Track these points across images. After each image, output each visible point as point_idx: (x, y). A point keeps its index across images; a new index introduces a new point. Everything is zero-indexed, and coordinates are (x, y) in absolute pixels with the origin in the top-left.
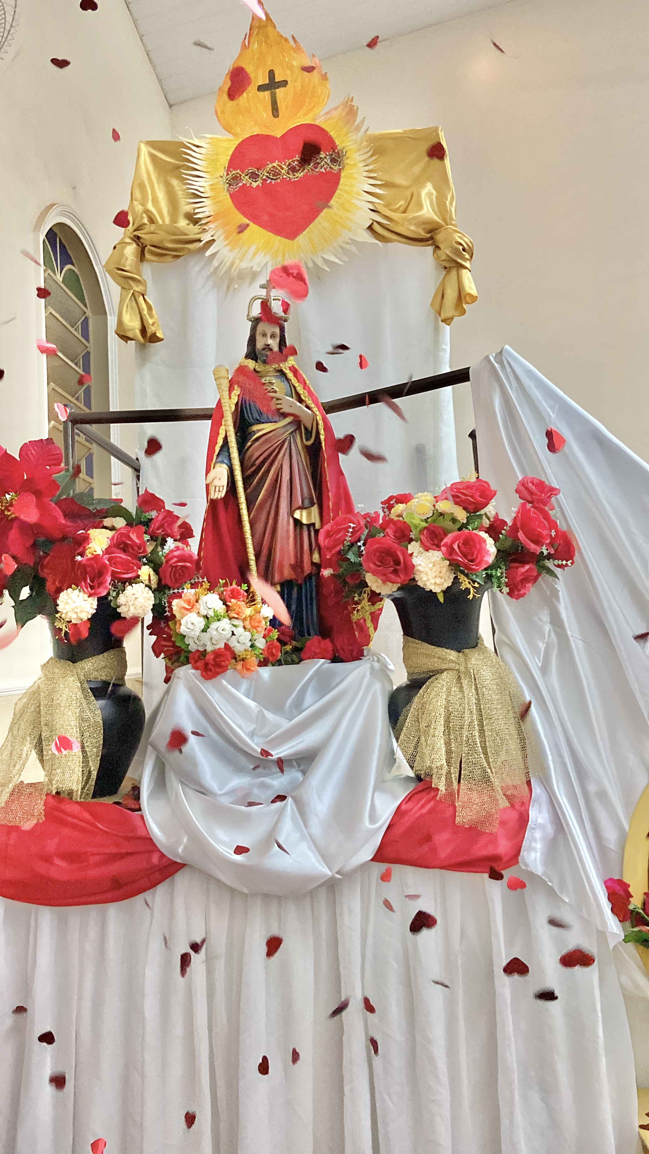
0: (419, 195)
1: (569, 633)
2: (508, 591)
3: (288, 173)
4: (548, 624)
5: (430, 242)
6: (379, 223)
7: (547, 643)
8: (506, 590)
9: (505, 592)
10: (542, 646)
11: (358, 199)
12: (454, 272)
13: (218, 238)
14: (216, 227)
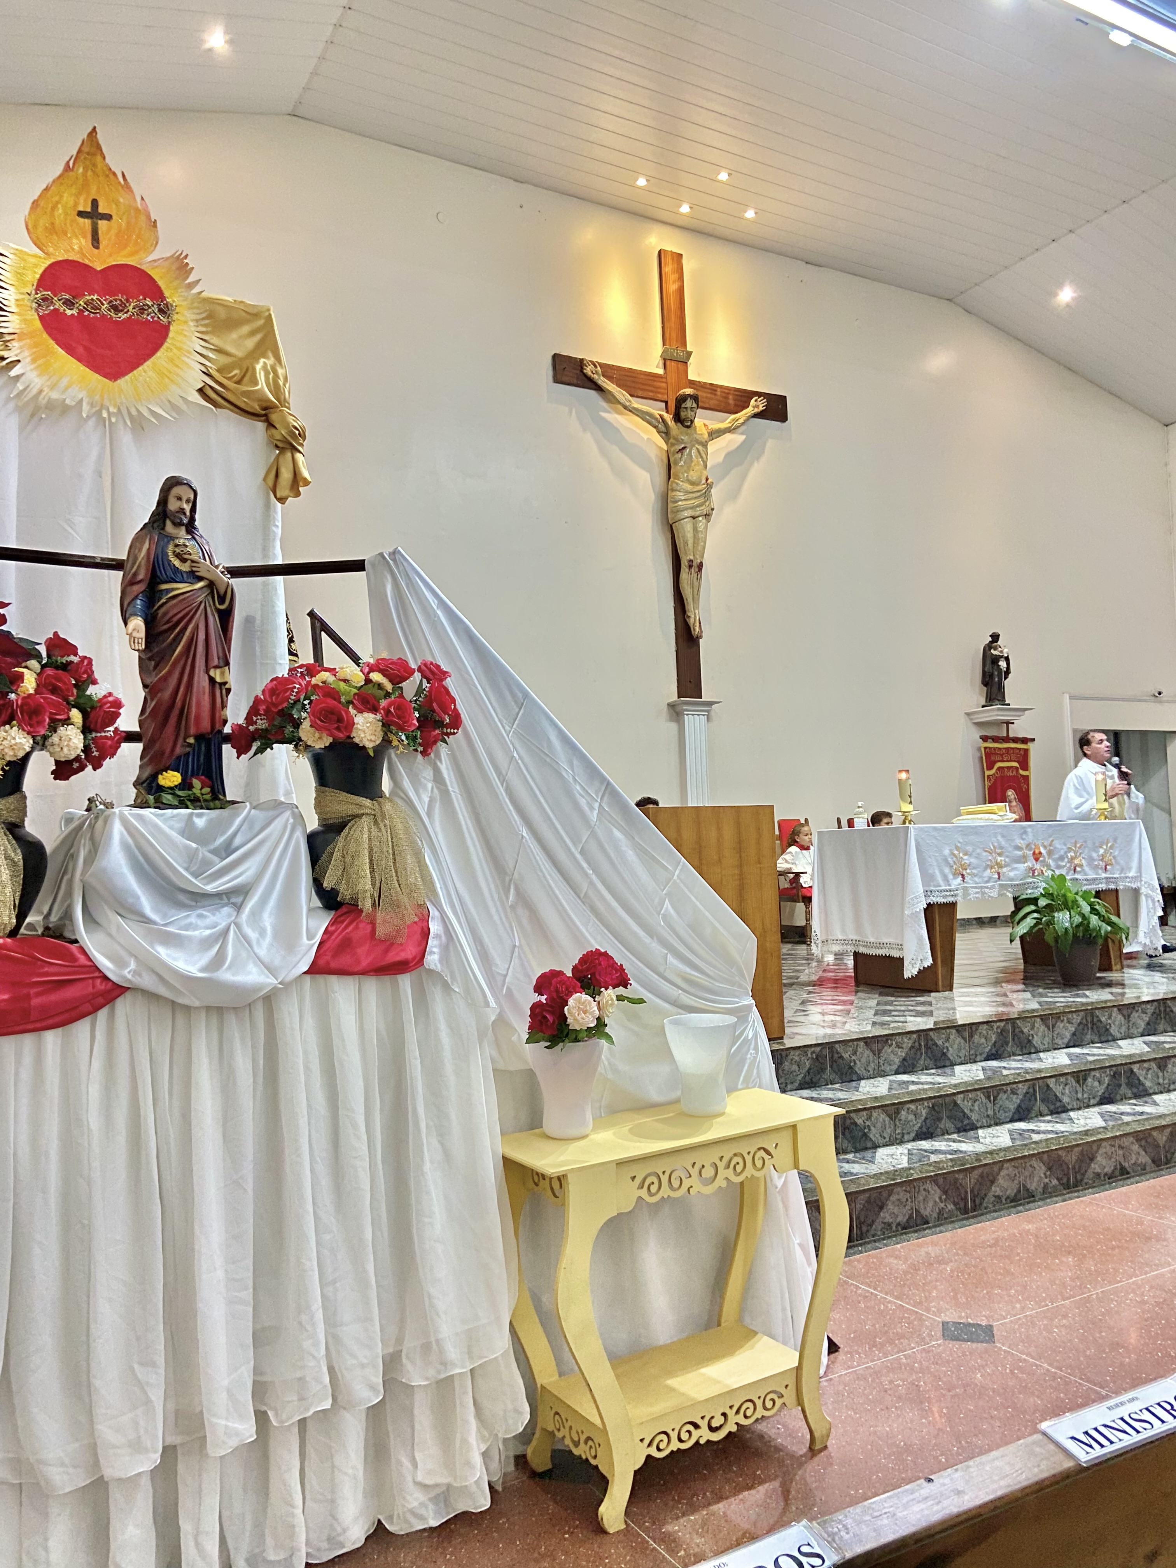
0: (254, 370)
2: (422, 750)
3: (109, 310)
5: (263, 418)
6: (211, 387)
11: (188, 357)
12: (289, 455)
13: (24, 358)
14: (21, 347)
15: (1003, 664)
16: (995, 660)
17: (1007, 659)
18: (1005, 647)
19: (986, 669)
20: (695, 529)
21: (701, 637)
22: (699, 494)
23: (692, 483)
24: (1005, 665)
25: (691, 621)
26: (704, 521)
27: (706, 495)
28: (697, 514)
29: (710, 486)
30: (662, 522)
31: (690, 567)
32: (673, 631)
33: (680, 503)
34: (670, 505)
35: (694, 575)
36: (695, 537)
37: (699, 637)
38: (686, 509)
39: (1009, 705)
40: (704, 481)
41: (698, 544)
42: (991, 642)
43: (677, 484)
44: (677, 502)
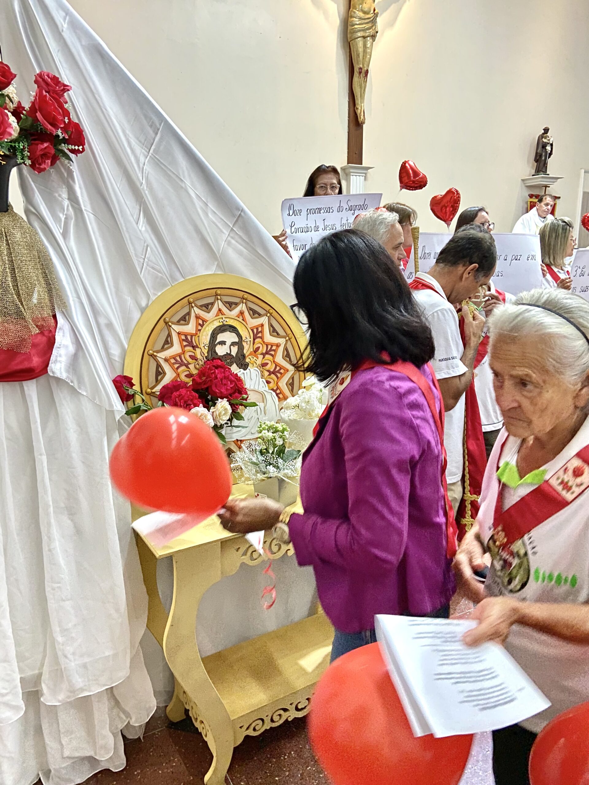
1: (83, 208)
2: (30, 163)
4: (67, 200)
7: (66, 215)
8: (28, 162)
9: (27, 164)
10: (63, 217)
15: (548, 148)
16: (544, 146)
17: (552, 145)
18: (552, 137)
19: (538, 151)
20: (365, 46)
21: (364, 123)
22: (368, 20)
23: (365, 13)
24: (550, 149)
25: (358, 112)
26: (371, 40)
27: (373, 21)
28: (367, 34)
29: (376, 15)
30: (343, 40)
31: (360, 73)
32: (347, 119)
33: (356, 26)
34: (349, 28)
35: (362, 79)
36: (365, 51)
37: (363, 123)
38: (360, 31)
39: (548, 175)
40: (372, 12)
41: (366, 57)
42: (543, 134)
43: (354, 12)
44: (353, 25)
